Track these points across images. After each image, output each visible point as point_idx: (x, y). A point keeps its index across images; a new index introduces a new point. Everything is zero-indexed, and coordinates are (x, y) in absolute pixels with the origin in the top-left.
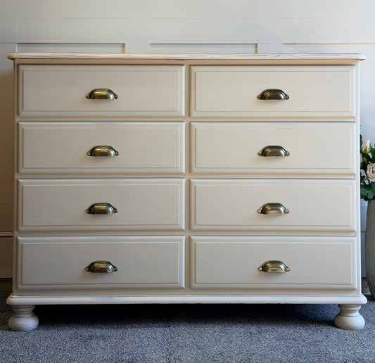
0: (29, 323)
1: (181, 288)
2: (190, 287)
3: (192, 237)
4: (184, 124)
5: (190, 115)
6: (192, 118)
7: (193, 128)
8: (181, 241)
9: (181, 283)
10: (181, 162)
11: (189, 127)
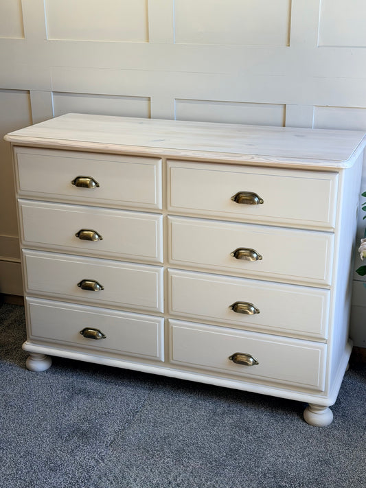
0: (40, 366)
1: (160, 361)
2: (168, 362)
3: (170, 320)
4: (162, 216)
5: (166, 208)
6: (169, 211)
7: (170, 222)
8: (159, 322)
9: (160, 357)
10: (159, 253)
11: (166, 221)
